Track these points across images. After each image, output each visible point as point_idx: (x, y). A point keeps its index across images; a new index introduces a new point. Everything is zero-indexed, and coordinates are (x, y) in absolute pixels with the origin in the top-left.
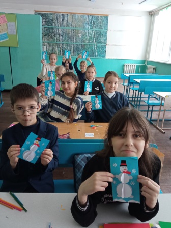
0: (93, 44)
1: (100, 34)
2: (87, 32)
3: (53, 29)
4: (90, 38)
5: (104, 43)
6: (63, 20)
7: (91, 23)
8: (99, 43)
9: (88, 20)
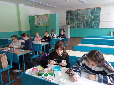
0: (92, 22)
1: (96, 17)
2: (89, 16)
3: (73, 17)
4: (91, 19)
5: (98, 21)
6: (78, 13)
7: (91, 12)
8: (96, 21)
9: (89, 11)
